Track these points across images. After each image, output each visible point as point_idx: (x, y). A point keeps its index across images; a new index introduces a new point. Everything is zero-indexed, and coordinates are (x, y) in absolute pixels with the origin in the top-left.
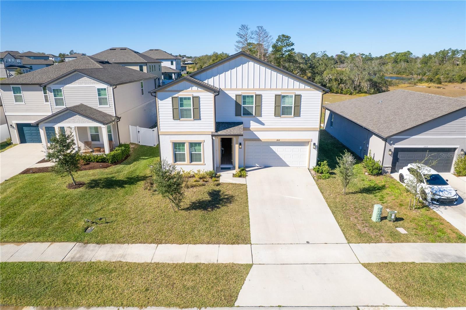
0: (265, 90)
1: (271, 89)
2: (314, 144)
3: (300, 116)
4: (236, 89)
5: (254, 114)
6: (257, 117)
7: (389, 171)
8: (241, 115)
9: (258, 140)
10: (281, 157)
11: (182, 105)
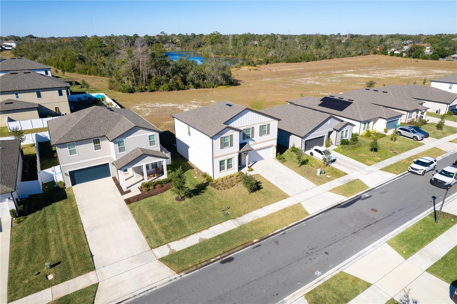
0: (255, 124)
1: (258, 123)
3: (269, 134)
4: (244, 126)
6: (252, 138)
7: (304, 151)
8: (245, 139)
9: (252, 149)
10: (261, 155)
11: (225, 141)
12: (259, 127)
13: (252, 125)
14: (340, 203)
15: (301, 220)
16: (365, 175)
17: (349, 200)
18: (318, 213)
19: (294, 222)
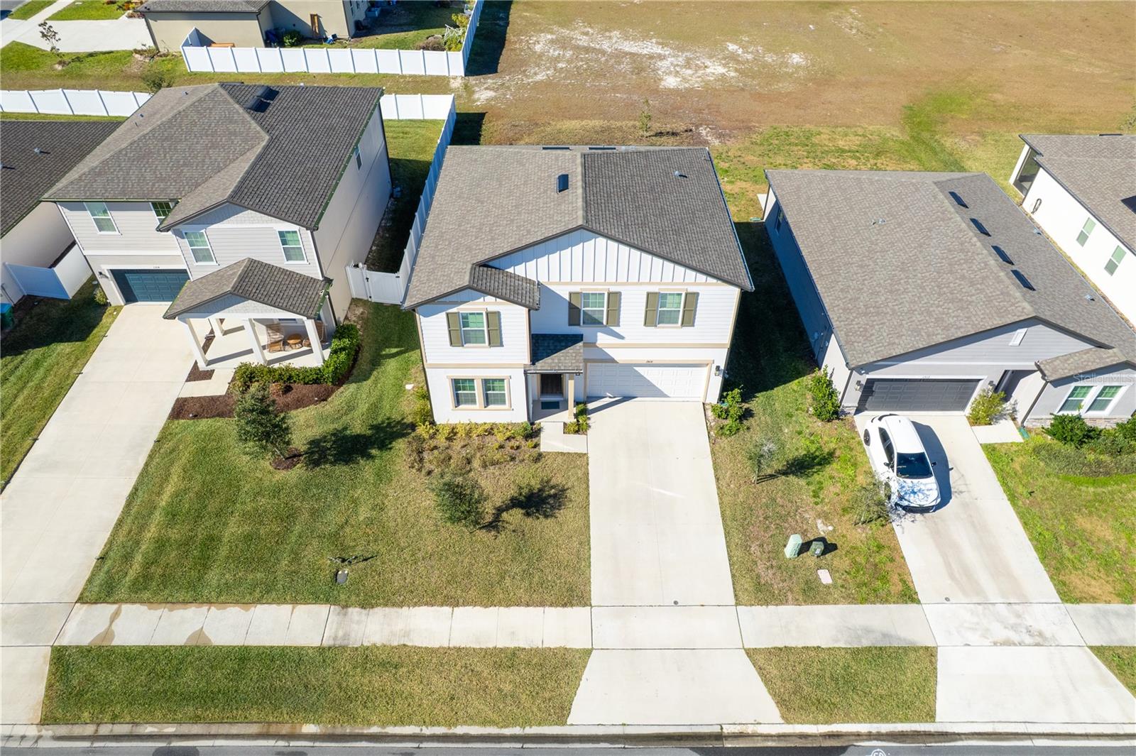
0: (627, 283)
1: (639, 283)
2: (718, 368)
3: (693, 326)
4: (571, 283)
5: (605, 323)
6: (611, 328)
7: (853, 411)
8: (579, 325)
9: (613, 361)
10: (654, 382)
11: (466, 325)
12: (645, 296)
13: (611, 284)
14: (728, 730)
15: (517, 731)
16: (987, 642)
17: (781, 737)
18: (600, 731)
19: (485, 723)
